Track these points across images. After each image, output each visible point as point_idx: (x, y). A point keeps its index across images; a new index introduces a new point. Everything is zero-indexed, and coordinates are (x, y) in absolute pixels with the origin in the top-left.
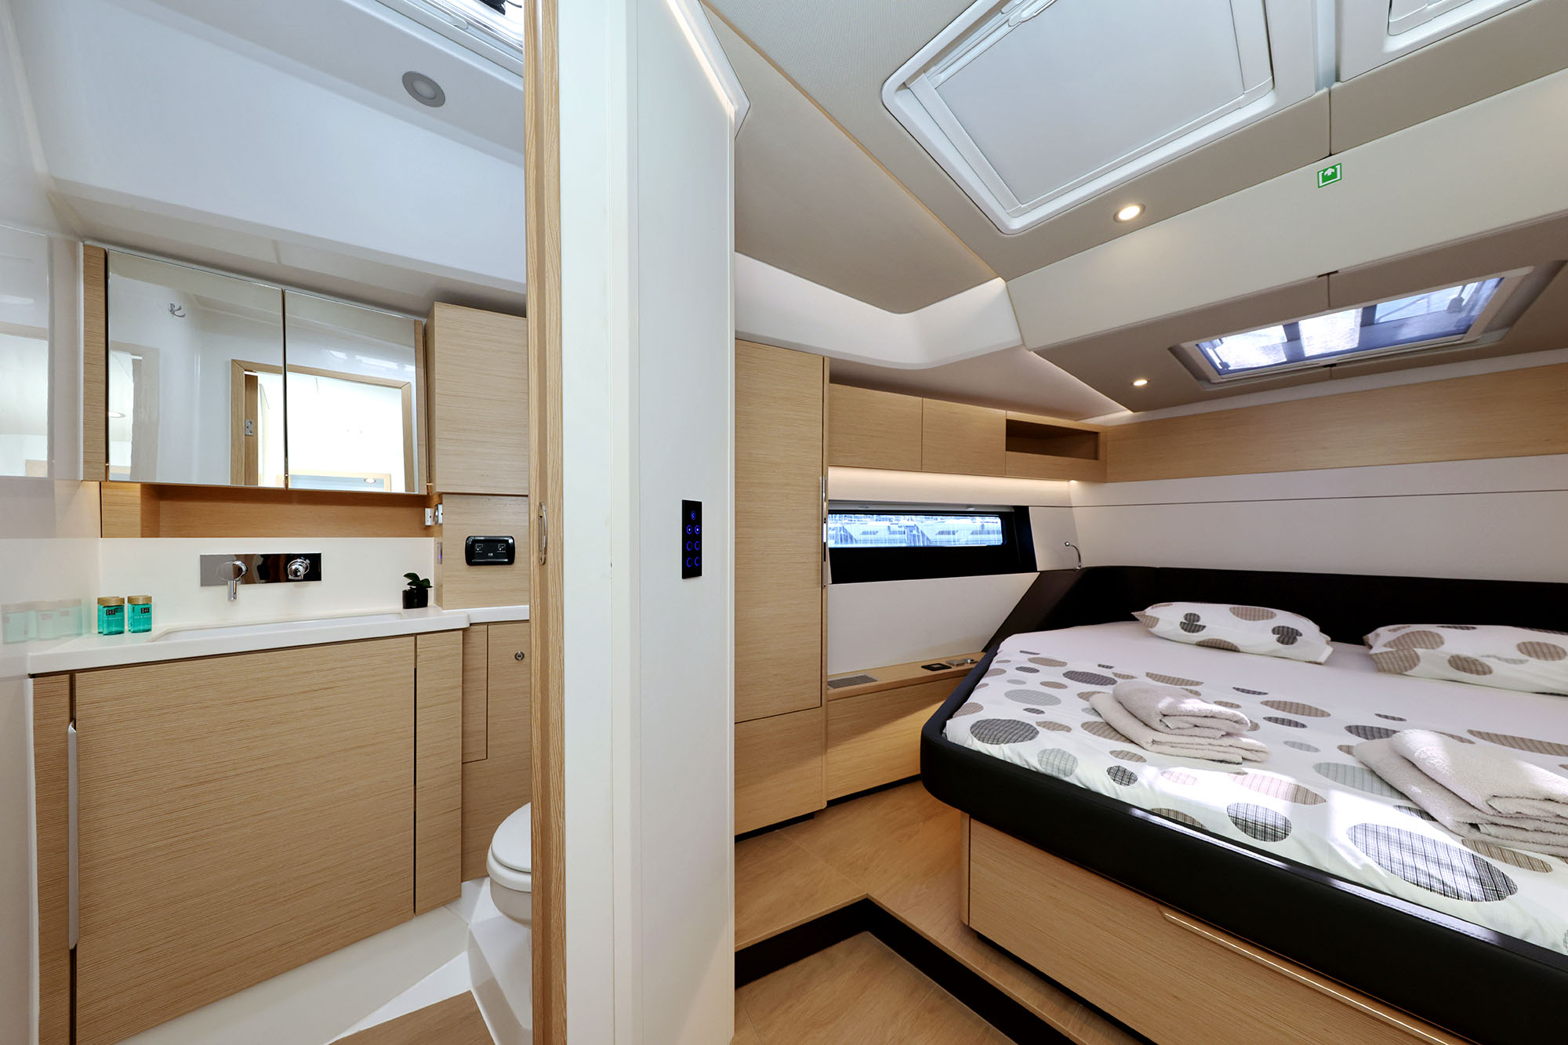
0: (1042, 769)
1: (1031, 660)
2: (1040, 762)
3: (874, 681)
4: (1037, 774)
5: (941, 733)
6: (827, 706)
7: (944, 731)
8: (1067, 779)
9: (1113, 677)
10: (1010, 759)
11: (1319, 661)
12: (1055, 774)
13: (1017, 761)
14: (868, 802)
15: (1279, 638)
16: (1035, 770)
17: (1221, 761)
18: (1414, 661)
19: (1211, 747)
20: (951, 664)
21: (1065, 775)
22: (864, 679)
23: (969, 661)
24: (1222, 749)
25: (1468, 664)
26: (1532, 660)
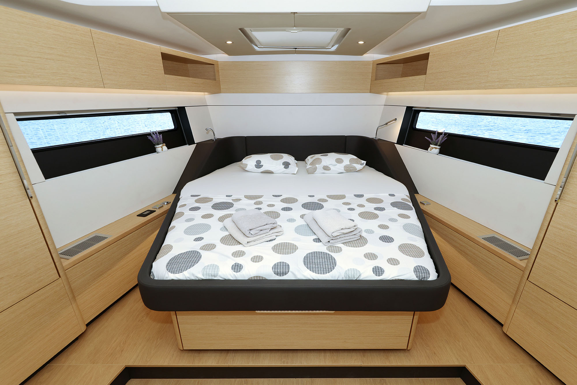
0: (204, 278)
1: (197, 201)
2: (203, 275)
3: (104, 238)
4: (203, 280)
5: (150, 272)
6: (65, 274)
7: (152, 271)
8: (216, 278)
9: (231, 201)
10: (188, 277)
11: (295, 173)
12: (210, 278)
13: (193, 278)
14: (117, 307)
15: (285, 166)
16: (201, 279)
17: (270, 241)
18: (316, 169)
19: (266, 236)
20: (155, 208)
21: (215, 277)
22: (96, 239)
23: (166, 204)
24: (269, 236)
25: (326, 168)
26: (338, 164)
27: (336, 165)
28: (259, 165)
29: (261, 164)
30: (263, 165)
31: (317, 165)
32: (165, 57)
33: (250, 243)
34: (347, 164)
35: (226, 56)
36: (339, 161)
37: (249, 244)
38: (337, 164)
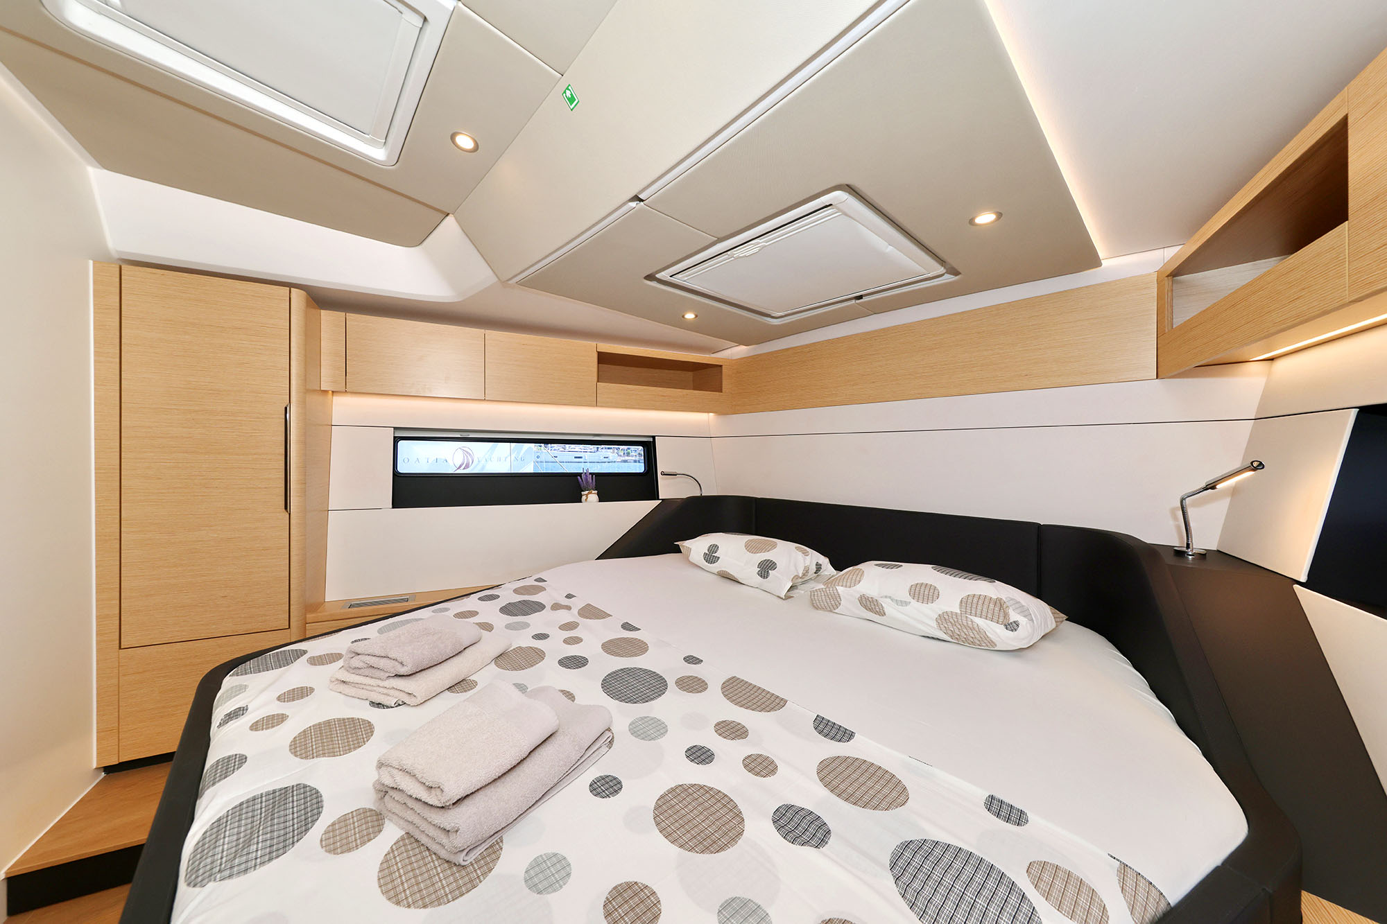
1: (519, 588)
9: (549, 606)
11: (781, 596)
15: (760, 571)
25: (870, 605)
26: (914, 602)
27: (907, 603)
28: (711, 557)
29: (715, 555)
30: (719, 558)
31: (840, 589)
32: (603, 358)
33: (346, 686)
34: (949, 610)
35: (743, 348)
36: (924, 593)
37: (342, 687)
38: (909, 599)
